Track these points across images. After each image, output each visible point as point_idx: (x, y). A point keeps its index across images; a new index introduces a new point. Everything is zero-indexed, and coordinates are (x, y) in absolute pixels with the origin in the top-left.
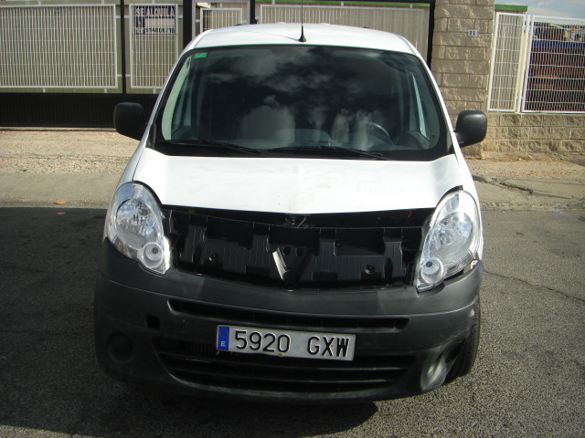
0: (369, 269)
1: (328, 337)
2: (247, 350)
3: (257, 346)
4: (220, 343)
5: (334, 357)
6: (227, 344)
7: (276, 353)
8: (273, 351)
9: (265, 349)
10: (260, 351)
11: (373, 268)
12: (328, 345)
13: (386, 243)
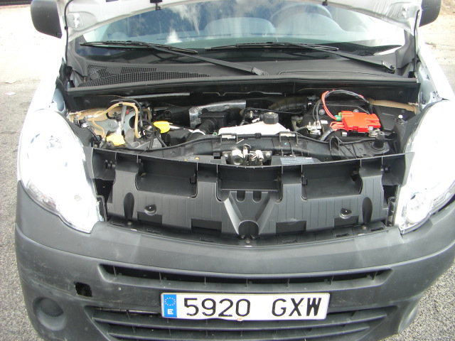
0: (344, 213)
1: (297, 297)
2: (200, 316)
3: (211, 311)
4: (166, 312)
5: (304, 317)
6: (175, 311)
7: (235, 317)
8: (231, 316)
9: (221, 314)
10: (216, 316)
11: (349, 212)
12: (296, 305)
13: (364, 178)
